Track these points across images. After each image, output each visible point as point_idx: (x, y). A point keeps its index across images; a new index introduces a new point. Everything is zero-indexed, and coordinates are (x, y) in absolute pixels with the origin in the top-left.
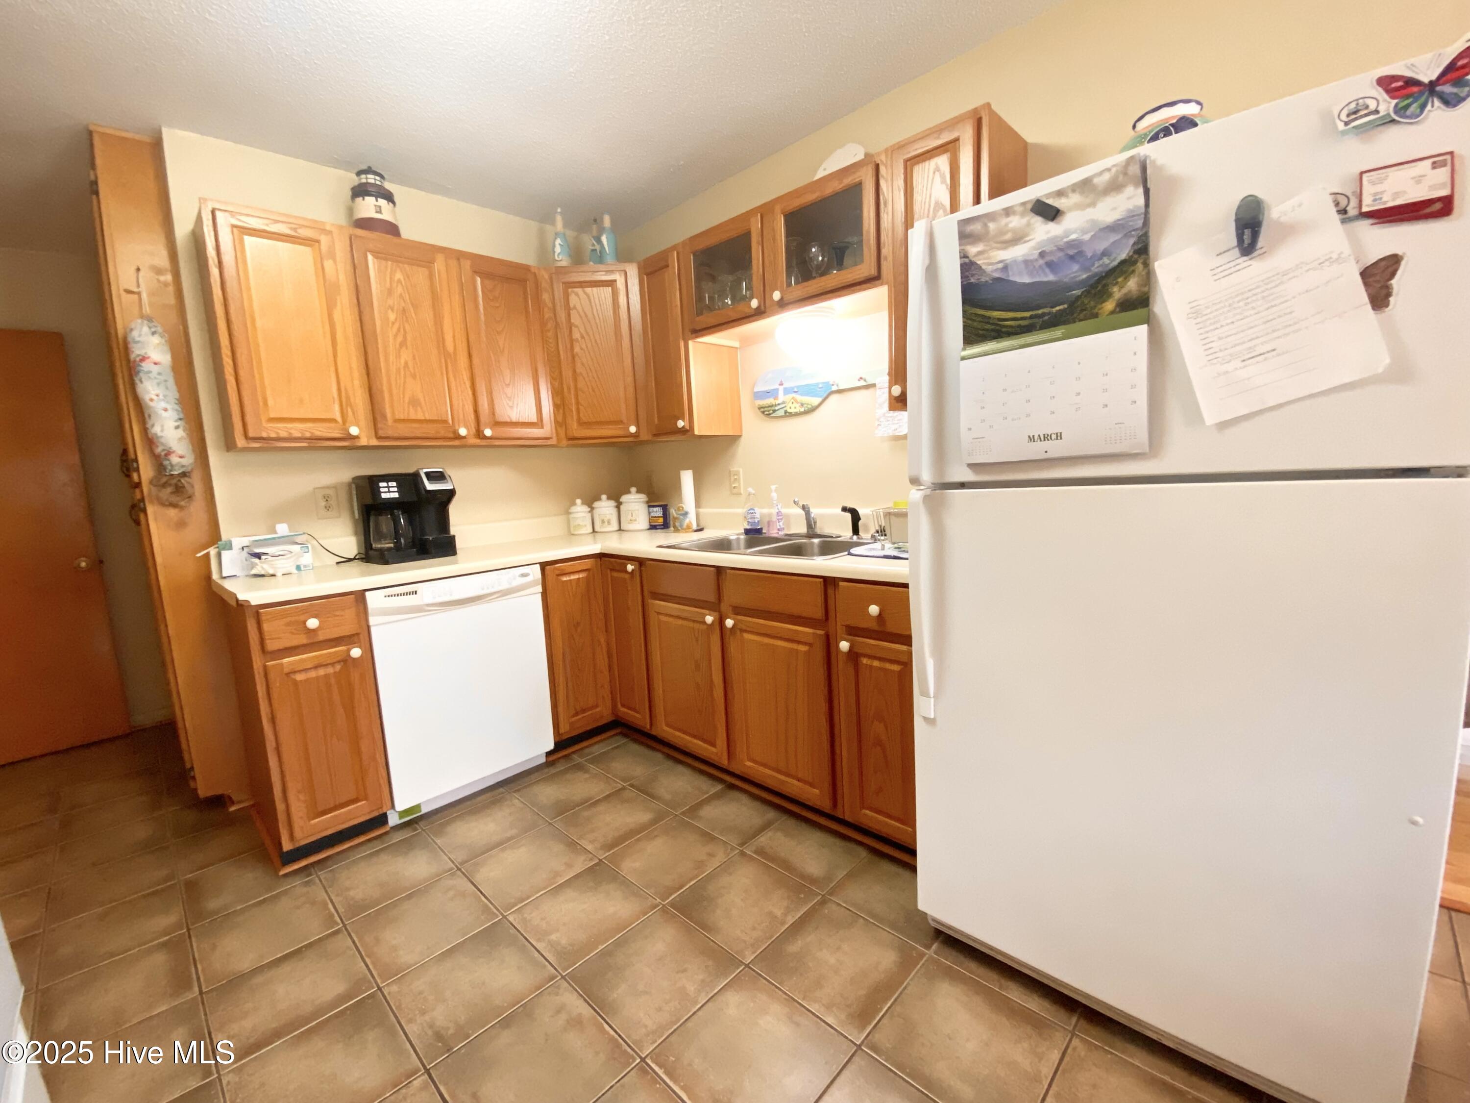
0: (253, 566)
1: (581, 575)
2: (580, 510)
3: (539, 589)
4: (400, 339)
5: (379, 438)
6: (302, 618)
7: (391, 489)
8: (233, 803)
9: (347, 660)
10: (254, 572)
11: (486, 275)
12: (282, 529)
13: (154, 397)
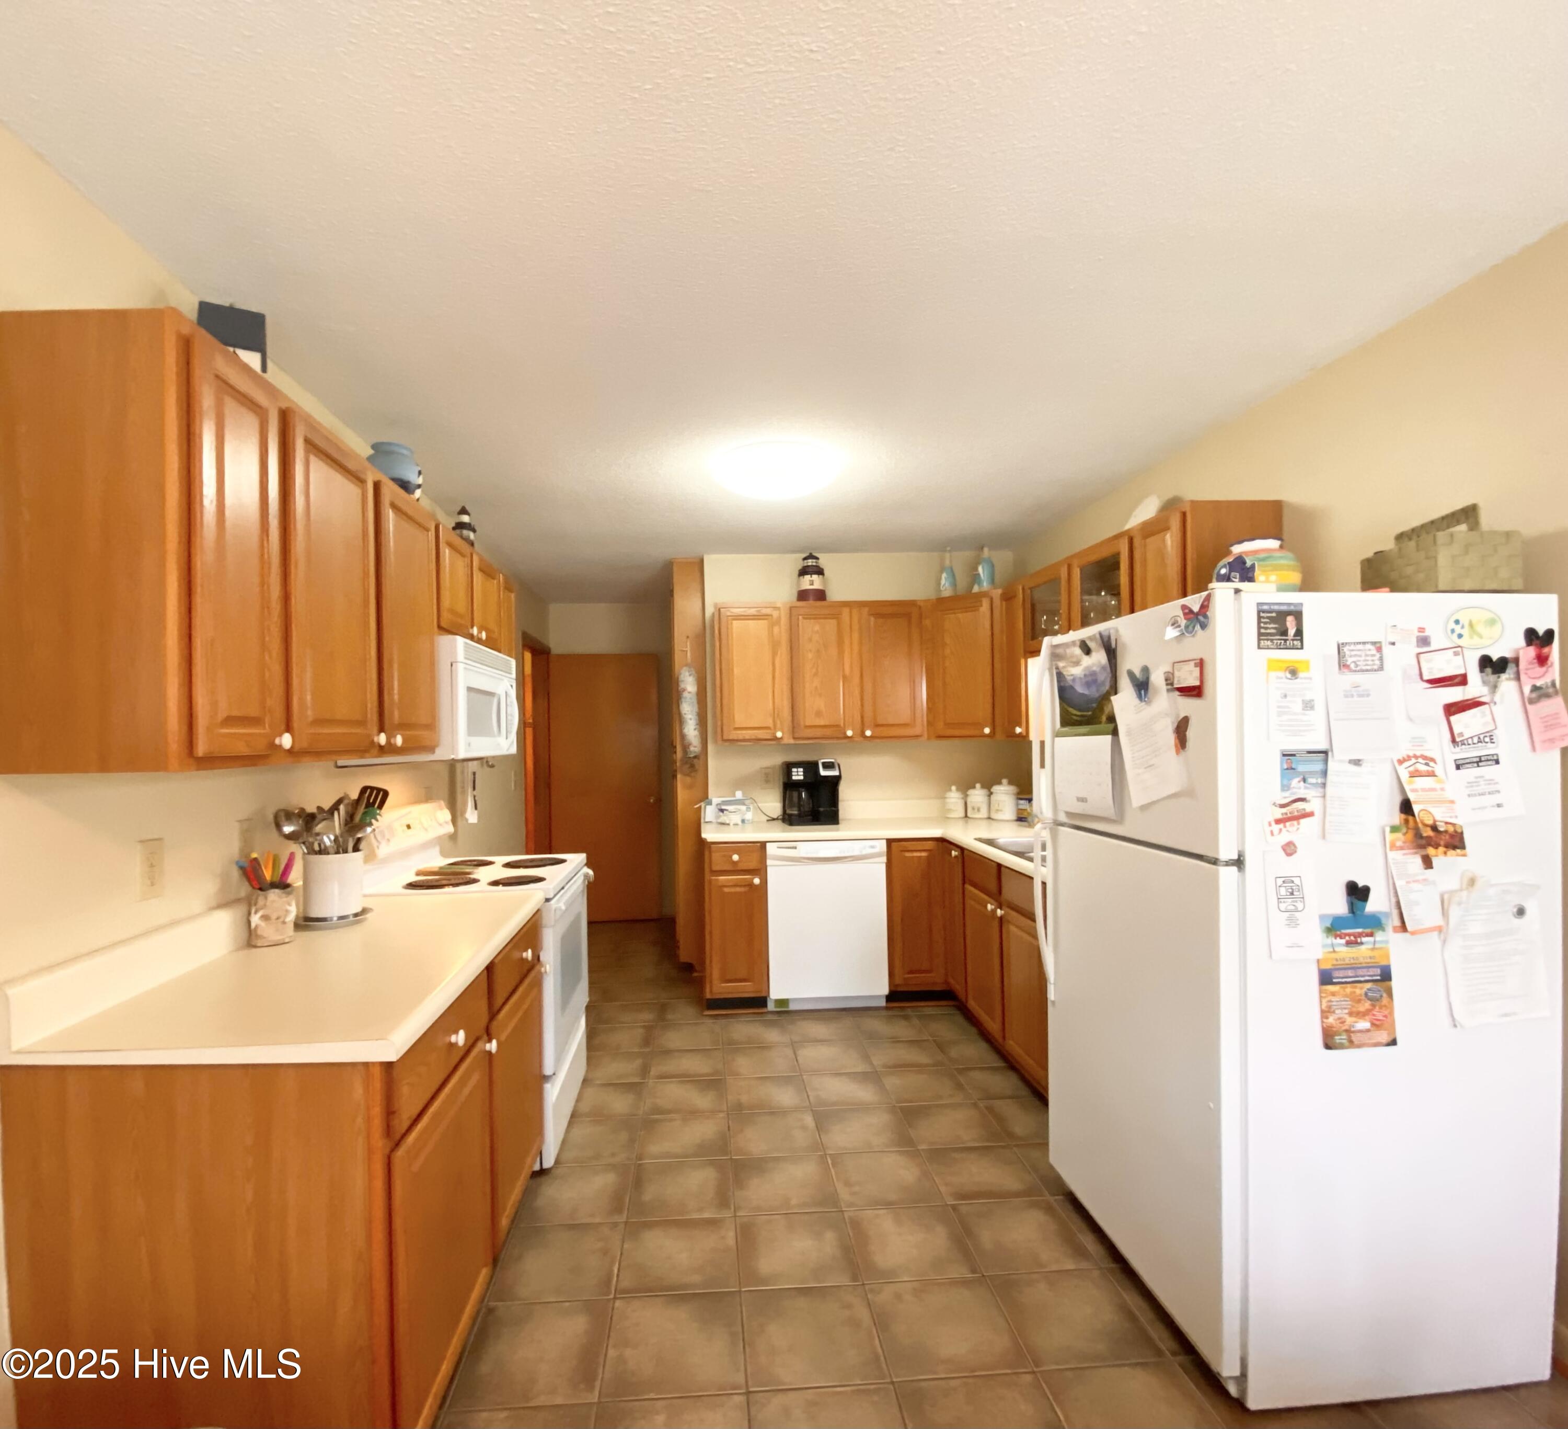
0: (720, 816)
1: (924, 854)
2: (954, 797)
3: (884, 859)
4: (814, 670)
5: (794, 738)
6: (731, 853)
7: (799, 773)
8: (696, 971)
9: (751, 885)
10: (720, 821)
11: (878, 615)
12: (739, 795)
13: (687, 712)
